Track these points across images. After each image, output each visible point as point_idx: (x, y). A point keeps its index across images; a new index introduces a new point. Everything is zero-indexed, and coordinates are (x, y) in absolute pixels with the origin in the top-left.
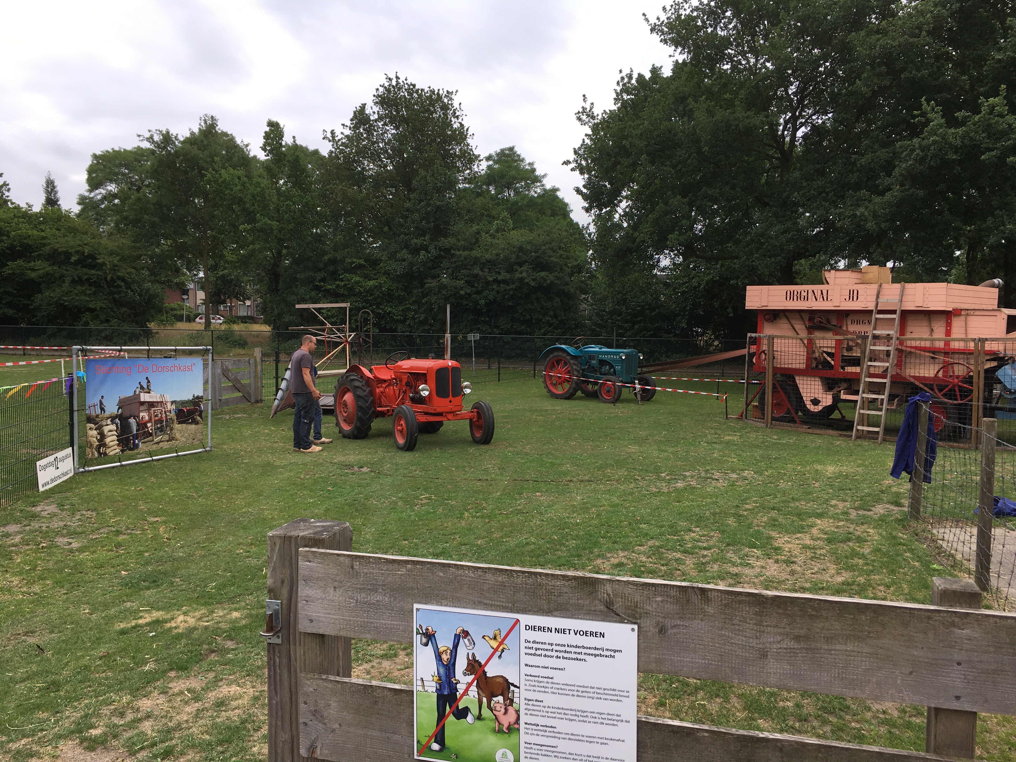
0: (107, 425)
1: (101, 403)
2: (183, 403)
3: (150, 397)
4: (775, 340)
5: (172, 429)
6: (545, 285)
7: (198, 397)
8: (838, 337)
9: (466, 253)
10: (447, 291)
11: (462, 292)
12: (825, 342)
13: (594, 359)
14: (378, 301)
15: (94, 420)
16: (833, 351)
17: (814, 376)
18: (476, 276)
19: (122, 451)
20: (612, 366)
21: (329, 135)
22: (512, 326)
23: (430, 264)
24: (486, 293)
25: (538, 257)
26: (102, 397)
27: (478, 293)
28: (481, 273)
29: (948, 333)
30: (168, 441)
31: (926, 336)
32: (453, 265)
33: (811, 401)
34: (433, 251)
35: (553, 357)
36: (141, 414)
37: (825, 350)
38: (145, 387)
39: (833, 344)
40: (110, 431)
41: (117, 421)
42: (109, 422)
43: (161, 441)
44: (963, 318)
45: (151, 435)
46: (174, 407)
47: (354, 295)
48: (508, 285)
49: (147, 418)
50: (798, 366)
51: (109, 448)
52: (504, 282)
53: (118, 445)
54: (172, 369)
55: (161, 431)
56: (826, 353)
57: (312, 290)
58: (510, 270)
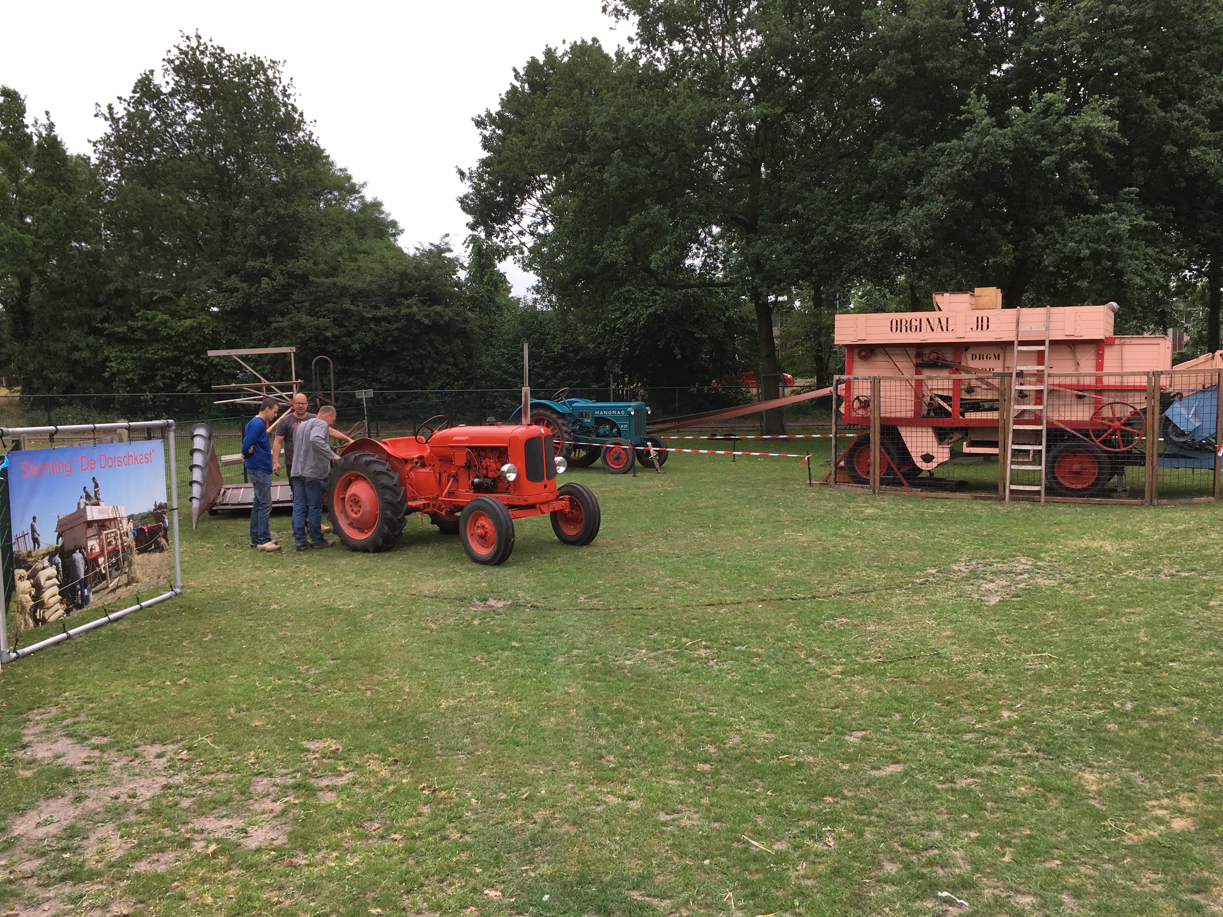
0: (44, 568)
1: (33, 530)
2: (144, 517)
3: (100, 512)
4: (882, 383)
5: (130, 564)
6: (442, 323)
7: (161, 507)
8: (956, 376)
9: (330, 281)
10: (304, 333)
11: (328, 334)
12: (940, 383)
13: (587, 416)
14: (198, 347)
15: (25, 562)
16: (950, 394)
17: (926, 426)
18: (345, 312)
19: (67, 611)
20: (613, 425)
21: (106, 111)
22: (397, 378)
23: (277, 296)
24: (361, 334)
25: (428, 286)
26: (34, 518)
27: (349, 334)
28: (353, 307)
29: (1100, 366)
30: (127, 585)
31: (1071, 371)
32: (312, 297)
33: (922, 457)
34: (280, 277)
36: (90, 543)
37: (940, 393)
38: (92, 494)
39: (949, 384)
40: (49, 578)
41: (58, 559)
42: (46, 562)
43: (118, 587)
44: (1116, 348)
45: (103, 577)
46: (131, 525)
47: (158, 341)
48: (390, 323)
49: (97, 549)
50: (903, 415)
51: (48, 608)
52: (385, 319)
53: (61, 602)
54: (126, 460)
55: (117, 570)
56: (941, 397)
57: (88, 334)
58: (391, 302)
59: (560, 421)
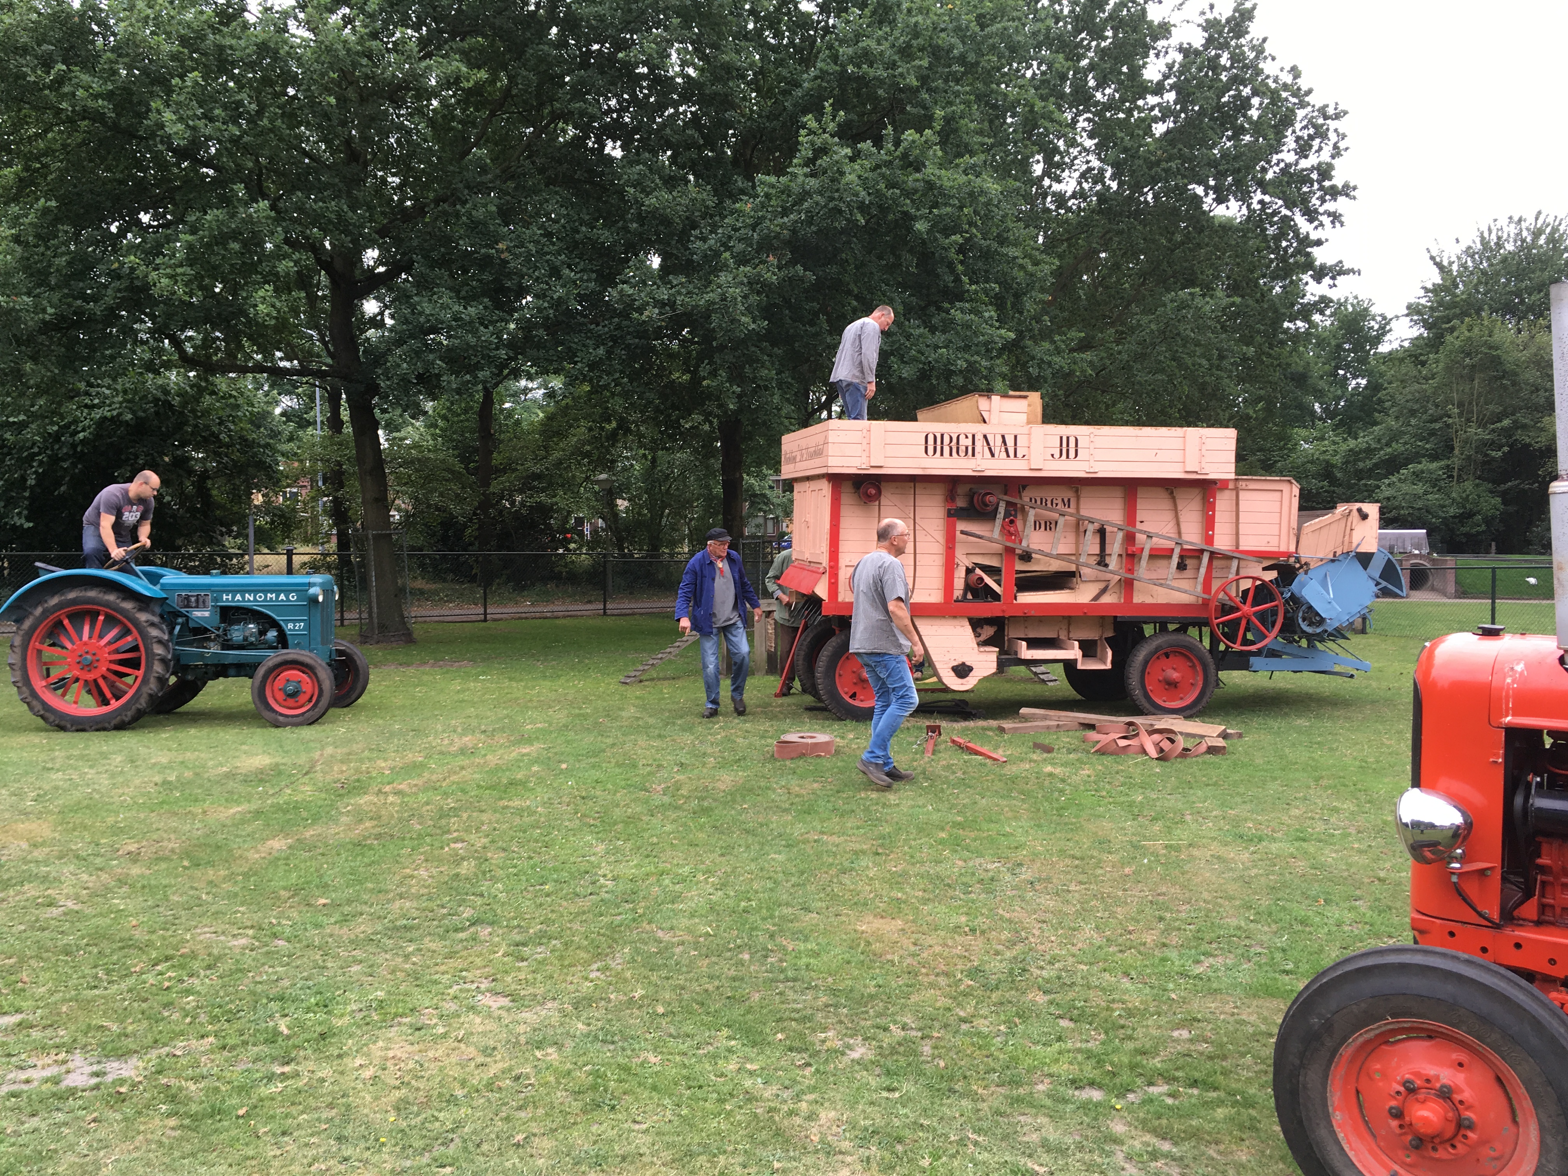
16: (998, 562)
17: (960, 617)
29: (1210, 521)
31: (1169, 528)
33: (954, 668)
35: (60, 606)
37: (984, 561)
39: (995, 547)
44: (1229, 494)
50: (930, 598)
56: (982, 567)
59: (143, 617)
